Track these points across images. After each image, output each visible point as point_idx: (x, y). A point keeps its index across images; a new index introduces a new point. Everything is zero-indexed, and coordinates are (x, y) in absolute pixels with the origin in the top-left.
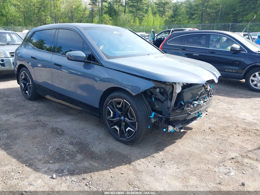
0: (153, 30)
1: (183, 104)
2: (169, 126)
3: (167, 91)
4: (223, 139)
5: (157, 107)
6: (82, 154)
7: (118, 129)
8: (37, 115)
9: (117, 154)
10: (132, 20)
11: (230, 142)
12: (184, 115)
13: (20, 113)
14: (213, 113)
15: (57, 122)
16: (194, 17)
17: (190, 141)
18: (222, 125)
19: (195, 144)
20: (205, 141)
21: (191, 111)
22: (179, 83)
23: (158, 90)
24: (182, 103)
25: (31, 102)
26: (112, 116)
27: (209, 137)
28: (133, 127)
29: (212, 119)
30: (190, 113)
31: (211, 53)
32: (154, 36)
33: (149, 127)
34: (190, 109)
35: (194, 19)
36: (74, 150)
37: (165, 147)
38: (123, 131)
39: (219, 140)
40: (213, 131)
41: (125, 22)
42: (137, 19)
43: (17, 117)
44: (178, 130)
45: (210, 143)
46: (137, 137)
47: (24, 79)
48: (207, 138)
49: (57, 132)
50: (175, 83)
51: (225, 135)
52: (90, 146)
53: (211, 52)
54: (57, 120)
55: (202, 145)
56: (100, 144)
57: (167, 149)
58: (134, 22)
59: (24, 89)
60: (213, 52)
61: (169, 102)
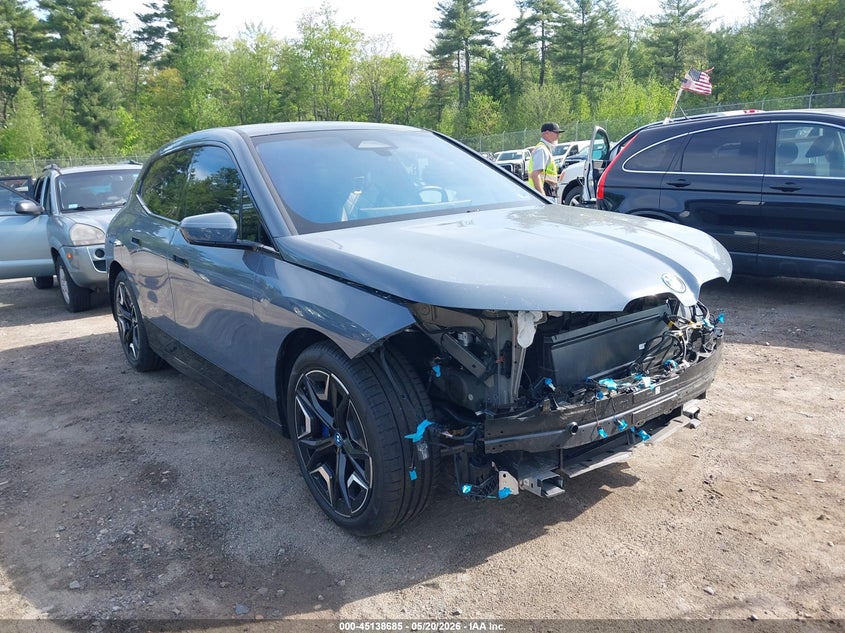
0: (597, 128)
1: (554, 388)
2: (502, 473)
3: (492, 341)
4: (745, 528)
5: (471, 397)
6: (188, 563)
7: (327, 477)
8: (133, 418)
9: (308, 572)
10: (566, 105)
11: (771, 544)
12: (547, 434)
13: (86, 413)
14: (750, 418)
15: (176, 444)
16: (786, 72)
17: (601, 531)
18: (767, 469)
19: (617, 547)
20: (664, 532)
21: (583, 420)
22: (527, 312)
23: (464, 337)
24: (552, 386)
25: (141, 377)
26: (308, 430)
27: (687, 520)
28: (363, 473)
29: (732, 445)
30: (575, 424)
31: (781, 192)
32: (609, 147)
33: (413, 475)
34: (573, 410)
35: (786, 80)
36: (172, 545)
37: (492, 552)
38: (338, 484)
39: (726, 532)
40: (719, 495)
41: (541, 112)
42: (583, 98)
43: (71, 425)
44: (537, 491)
45: (681, 545)
46: (376, 512)
47: (124, 307)
48: (677, 521)
49: (157, 478)
50: (516, 313)
51: (762, 514)
52: (230, 536)
53: (783, 189)
54: (181, 438)
55: (645, 553)
56: (267, 527)
57: (499, 559)
58: (571, 110)
59: (127, 336)
60: (789, 187)
61: (502, 380)
